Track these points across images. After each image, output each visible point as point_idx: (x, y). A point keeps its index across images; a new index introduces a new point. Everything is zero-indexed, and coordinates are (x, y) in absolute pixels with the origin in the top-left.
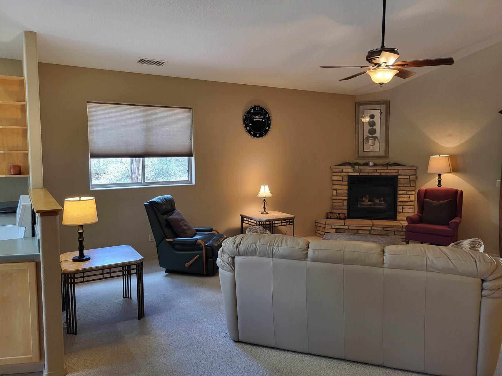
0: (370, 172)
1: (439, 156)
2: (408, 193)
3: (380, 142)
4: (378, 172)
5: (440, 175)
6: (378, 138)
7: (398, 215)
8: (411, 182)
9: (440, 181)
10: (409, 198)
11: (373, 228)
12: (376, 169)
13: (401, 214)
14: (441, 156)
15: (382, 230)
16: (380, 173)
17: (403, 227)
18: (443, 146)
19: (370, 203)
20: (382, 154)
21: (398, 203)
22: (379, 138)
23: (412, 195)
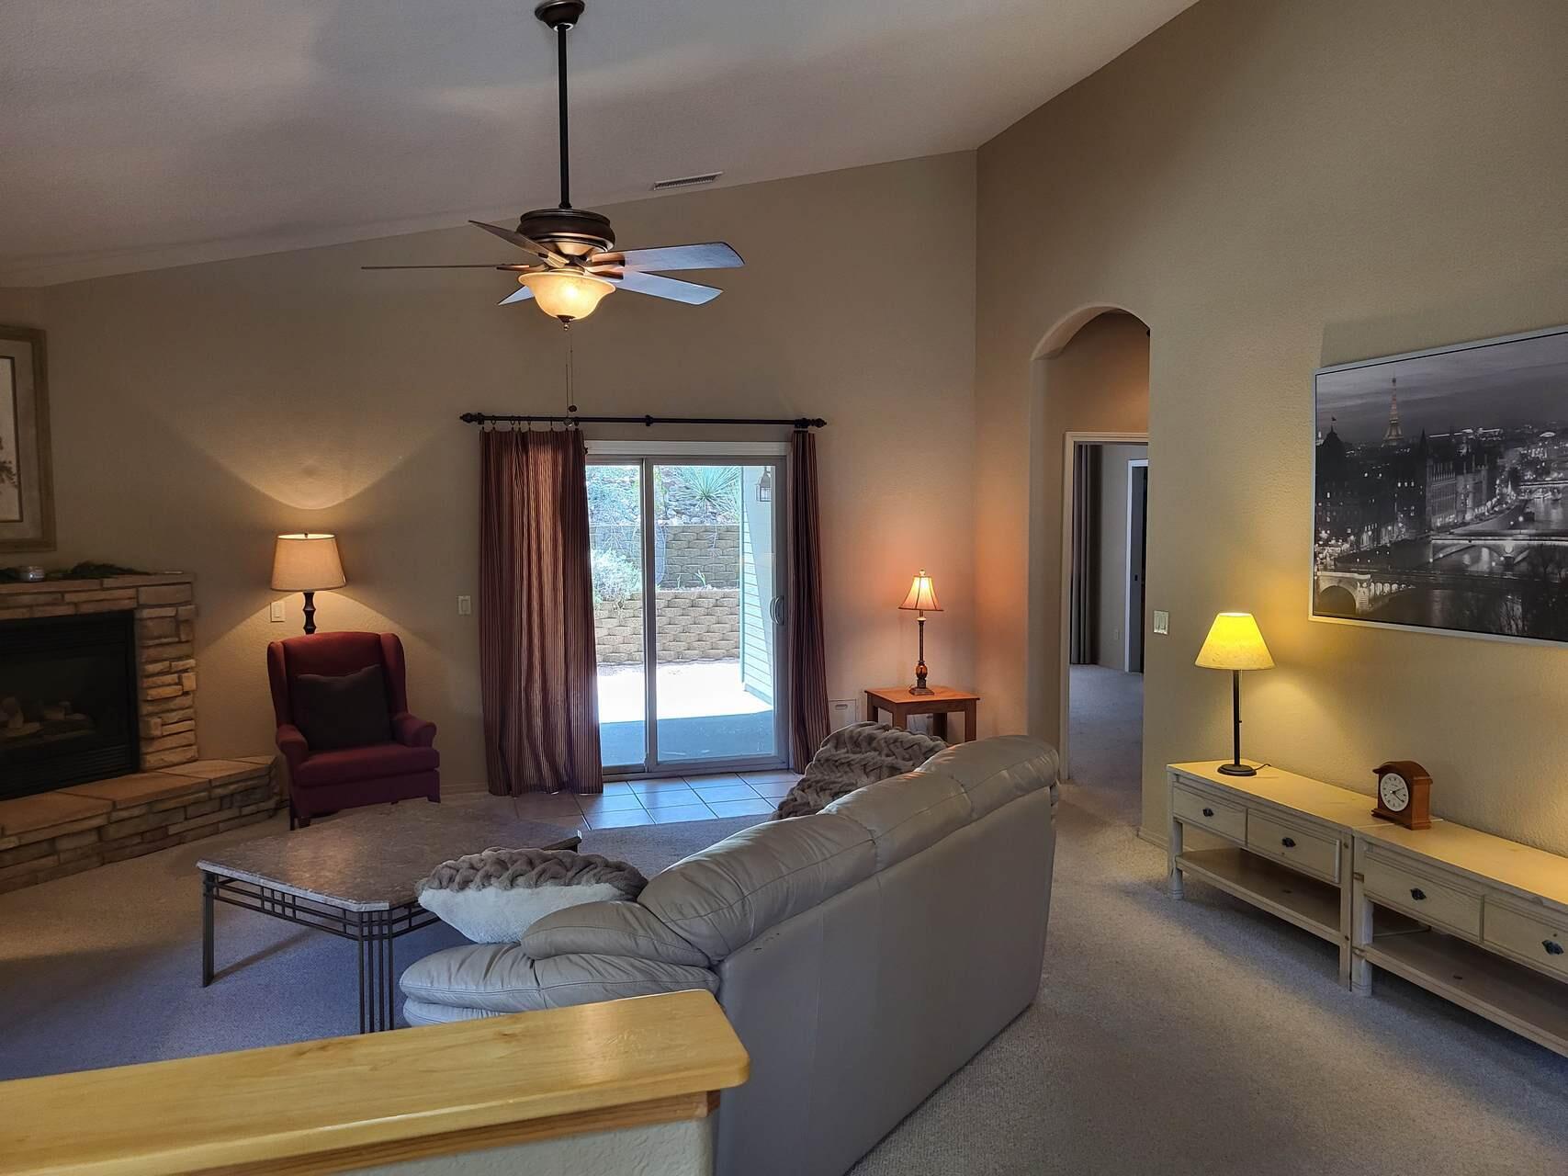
0: (38, 605)
1: (302, 536)
2: (177, 666)
3: (19, 486)
4: (68, 604)
5: (309, 596)
6: (9, 470)
7: (144, 749)
8: (182, 628)
9: (309, 614)
10: (180, 683)
11: (116, 816)
12: (59, 592)
13: (156, 745)
14: (310, 536)
15: (144, 815)
16: (76, 604)
17: (213, 785)
19: (34, 727)
20: (29, 531)
21: (146, 709)
22: (14, 470)
23: (186, 671)
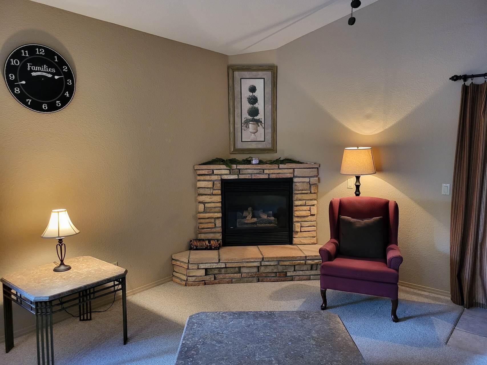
0: (254, 174)
1: (356, 148)
2: (308, 203)
3: (264, 128)
4: (266, 174)
5: (358, 178)
6: (261, 122)
7: (294, 236)
8: (312, 187)
9: (358, 187)
10: (310, 210)
11: (263, 263)
12: (262, 169)
13: (299, 234)
14: (359, 148)
15: (276, 265)
16: (269, 174)
17: (307, 258)
18: (358, 134)
19: (255, 220)
20: (268, 145)
21: (295, 219)
22: (263, 122)
23: (314, 205)
